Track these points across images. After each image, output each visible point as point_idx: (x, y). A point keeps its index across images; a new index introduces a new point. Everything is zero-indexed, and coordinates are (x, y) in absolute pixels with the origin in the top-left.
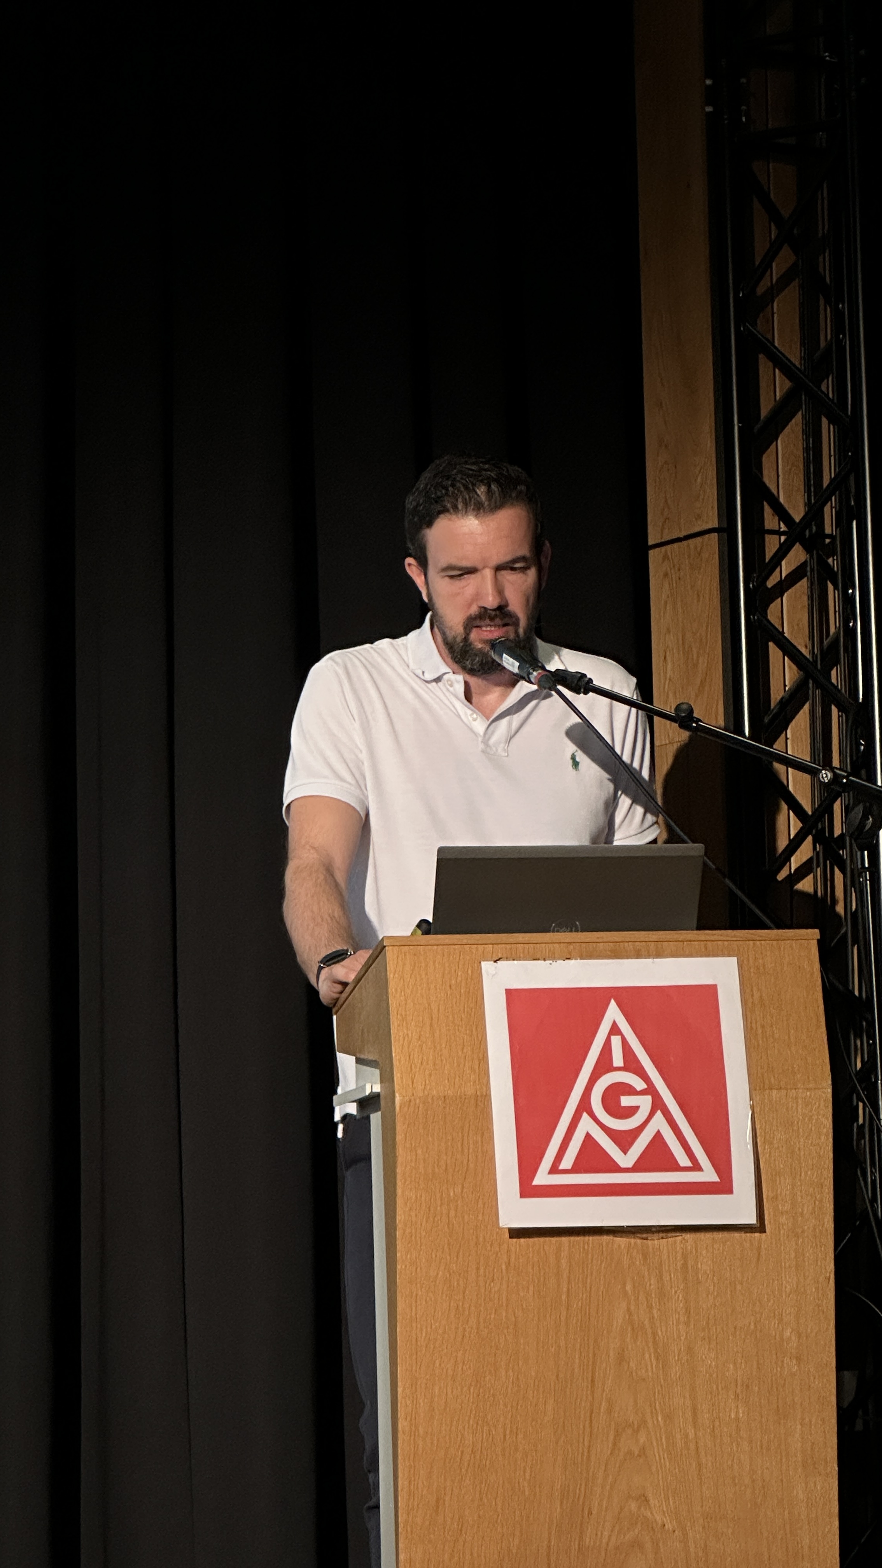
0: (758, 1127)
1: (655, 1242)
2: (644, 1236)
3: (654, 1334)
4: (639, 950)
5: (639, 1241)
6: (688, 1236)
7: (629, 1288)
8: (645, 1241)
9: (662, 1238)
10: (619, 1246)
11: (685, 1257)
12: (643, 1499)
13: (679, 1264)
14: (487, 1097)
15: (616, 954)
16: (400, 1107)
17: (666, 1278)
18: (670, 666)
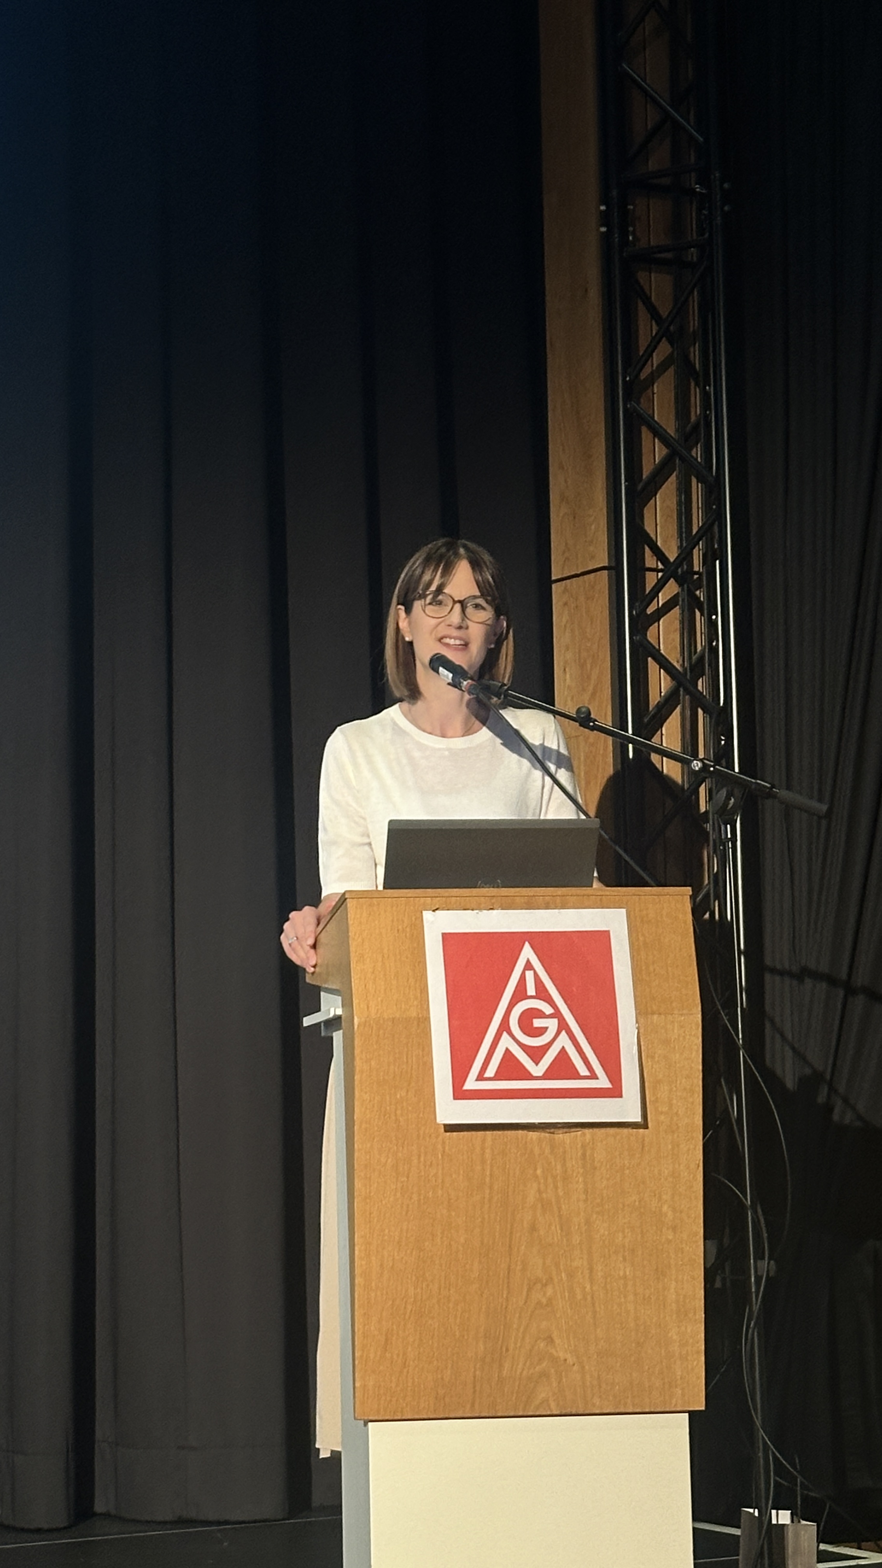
0: (642, 1043)
1: (560, 1136)
2: (552, 1130)
3: (560, 1209)
4: (548, 903)
5: (547, 1135)
6: (587, 1131)
7: (539, 1172)
8: (552, 1135)
9: (566, 1133)
10: (532, 1139)
11: (583, 1146)
12: (550, 1340)
13: (579, 1154)
14: (427, 1019)
15: (529, 905)
16: (358, 1026)
17: (569, 1165)
18: (568, 676)
